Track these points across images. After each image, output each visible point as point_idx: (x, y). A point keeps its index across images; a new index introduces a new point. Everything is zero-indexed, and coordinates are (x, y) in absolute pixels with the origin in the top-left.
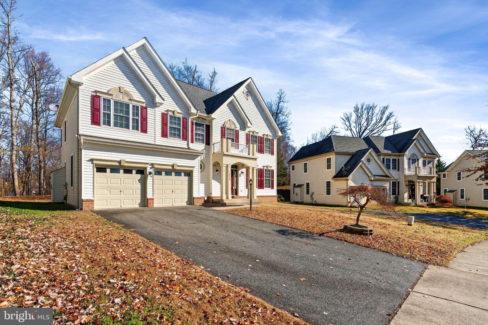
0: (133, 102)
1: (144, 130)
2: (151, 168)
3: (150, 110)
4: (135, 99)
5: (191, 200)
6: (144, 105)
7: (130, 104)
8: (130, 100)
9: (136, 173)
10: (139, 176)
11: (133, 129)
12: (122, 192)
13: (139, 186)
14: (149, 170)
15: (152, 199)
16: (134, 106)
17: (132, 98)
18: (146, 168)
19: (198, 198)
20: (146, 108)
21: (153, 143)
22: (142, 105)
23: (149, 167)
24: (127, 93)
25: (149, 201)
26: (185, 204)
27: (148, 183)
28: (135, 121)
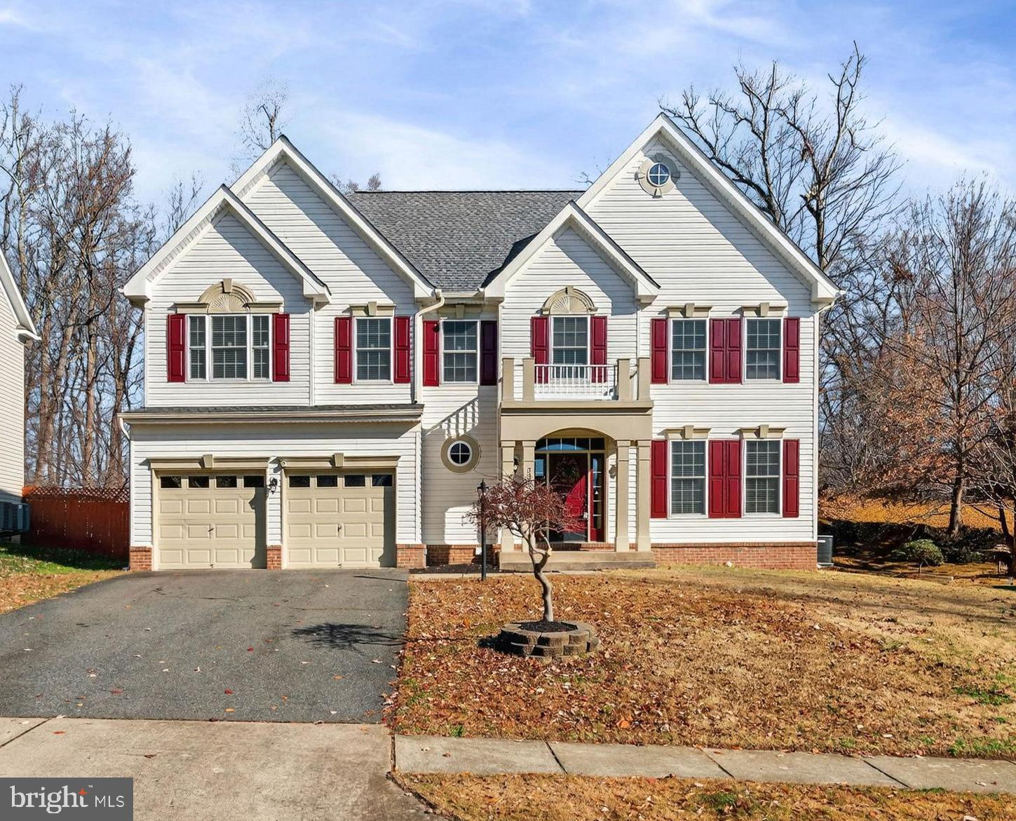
0: (253, 310)
1: (282, 375)
2: (276, 470)
3: (295, 322)
4: (259, 300)
5: (391, 554)
6: (281, 310)
7: (248, 316)
8: (246, 305)
9: (246, 485)
10: (251, 492)
11: (257, 375)
12: (214, 532)
13: (252, 515)
14: (270, 475)
15: (278, 549)
16: (256, 319)
17: (251, 301)
18: (264, 471)
19: (408, 547)
20: (286, 316)
21: (305, 403)
22: (275, 310)
23: (270, 468)
24: (239, 292)
25: (270, 554)
26: (376, 565)
27: (268, 507)
28: (261, 355)
